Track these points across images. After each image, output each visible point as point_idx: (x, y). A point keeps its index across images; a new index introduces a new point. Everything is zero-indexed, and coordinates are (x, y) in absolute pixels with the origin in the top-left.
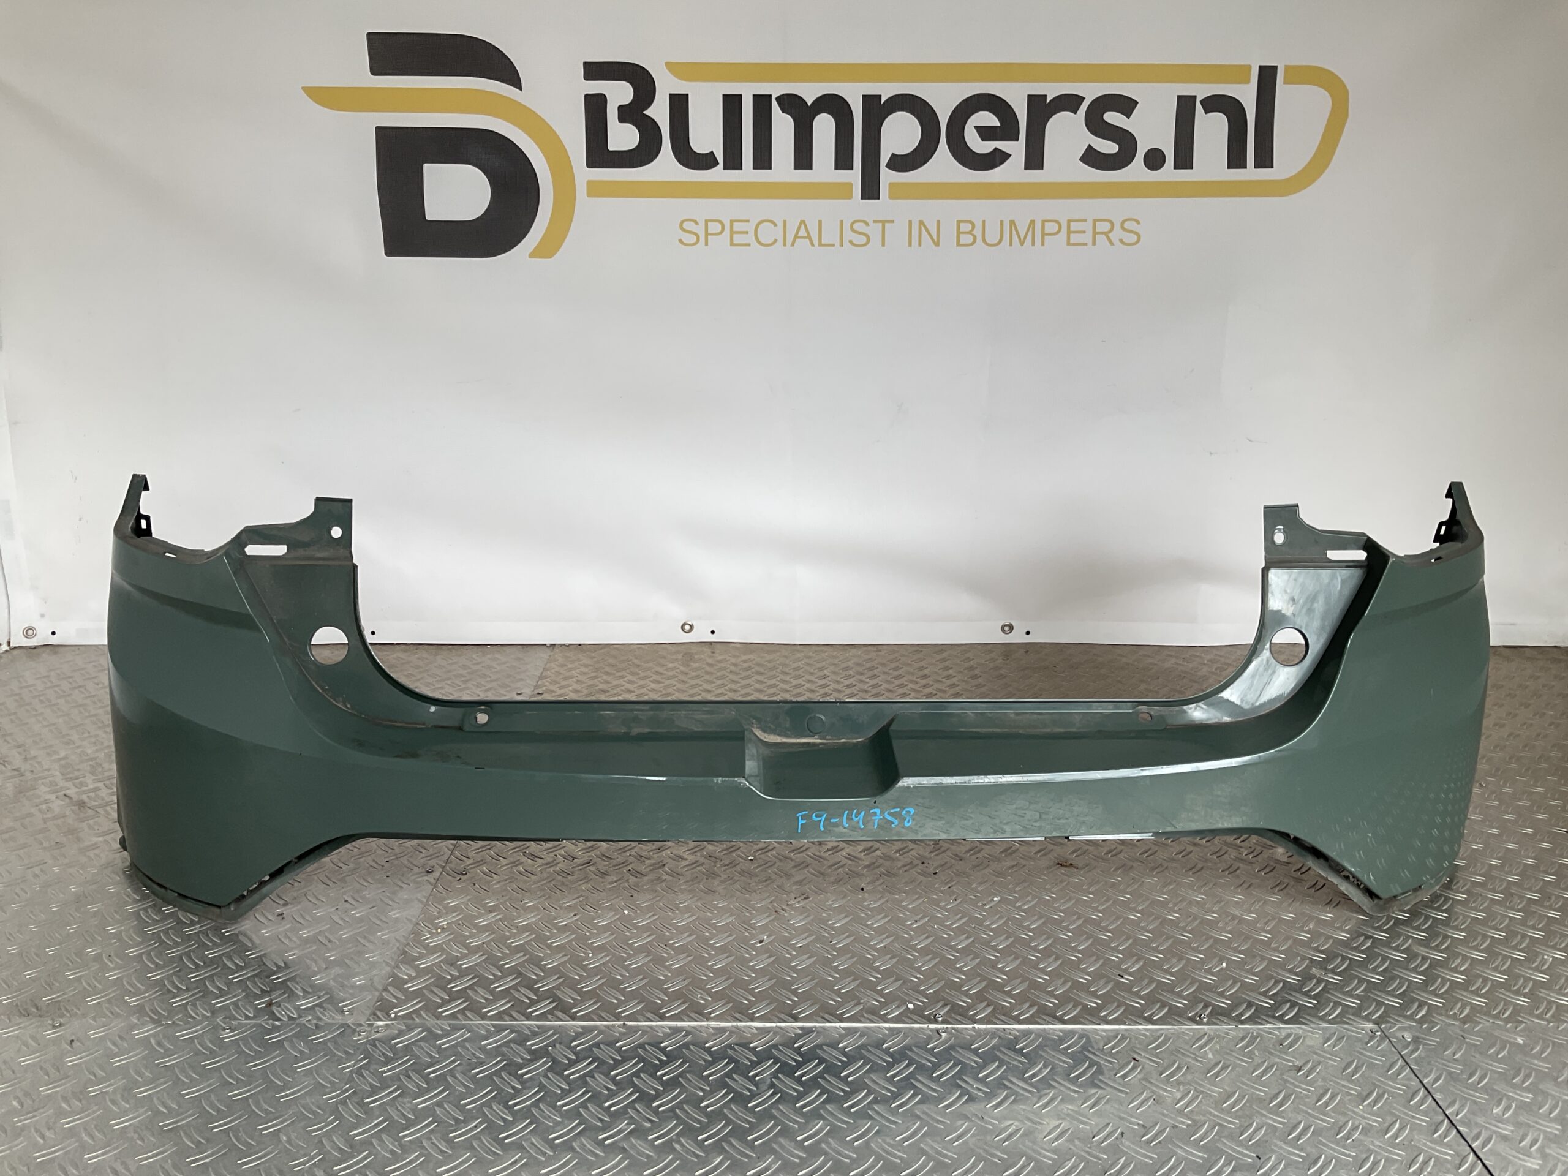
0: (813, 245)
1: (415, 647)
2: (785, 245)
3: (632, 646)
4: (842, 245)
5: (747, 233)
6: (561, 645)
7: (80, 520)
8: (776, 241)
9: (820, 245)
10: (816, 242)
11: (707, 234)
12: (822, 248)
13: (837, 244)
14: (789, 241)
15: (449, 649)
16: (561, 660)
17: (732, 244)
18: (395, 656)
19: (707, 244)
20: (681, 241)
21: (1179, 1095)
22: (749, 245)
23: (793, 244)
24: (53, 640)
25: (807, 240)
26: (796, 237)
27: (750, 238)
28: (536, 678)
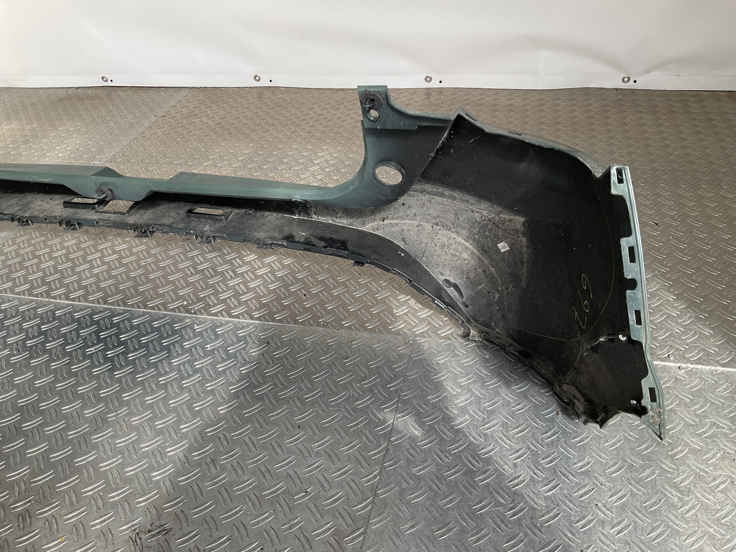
15: (143, 90)
16: (190, 97)
28: (170, 107)
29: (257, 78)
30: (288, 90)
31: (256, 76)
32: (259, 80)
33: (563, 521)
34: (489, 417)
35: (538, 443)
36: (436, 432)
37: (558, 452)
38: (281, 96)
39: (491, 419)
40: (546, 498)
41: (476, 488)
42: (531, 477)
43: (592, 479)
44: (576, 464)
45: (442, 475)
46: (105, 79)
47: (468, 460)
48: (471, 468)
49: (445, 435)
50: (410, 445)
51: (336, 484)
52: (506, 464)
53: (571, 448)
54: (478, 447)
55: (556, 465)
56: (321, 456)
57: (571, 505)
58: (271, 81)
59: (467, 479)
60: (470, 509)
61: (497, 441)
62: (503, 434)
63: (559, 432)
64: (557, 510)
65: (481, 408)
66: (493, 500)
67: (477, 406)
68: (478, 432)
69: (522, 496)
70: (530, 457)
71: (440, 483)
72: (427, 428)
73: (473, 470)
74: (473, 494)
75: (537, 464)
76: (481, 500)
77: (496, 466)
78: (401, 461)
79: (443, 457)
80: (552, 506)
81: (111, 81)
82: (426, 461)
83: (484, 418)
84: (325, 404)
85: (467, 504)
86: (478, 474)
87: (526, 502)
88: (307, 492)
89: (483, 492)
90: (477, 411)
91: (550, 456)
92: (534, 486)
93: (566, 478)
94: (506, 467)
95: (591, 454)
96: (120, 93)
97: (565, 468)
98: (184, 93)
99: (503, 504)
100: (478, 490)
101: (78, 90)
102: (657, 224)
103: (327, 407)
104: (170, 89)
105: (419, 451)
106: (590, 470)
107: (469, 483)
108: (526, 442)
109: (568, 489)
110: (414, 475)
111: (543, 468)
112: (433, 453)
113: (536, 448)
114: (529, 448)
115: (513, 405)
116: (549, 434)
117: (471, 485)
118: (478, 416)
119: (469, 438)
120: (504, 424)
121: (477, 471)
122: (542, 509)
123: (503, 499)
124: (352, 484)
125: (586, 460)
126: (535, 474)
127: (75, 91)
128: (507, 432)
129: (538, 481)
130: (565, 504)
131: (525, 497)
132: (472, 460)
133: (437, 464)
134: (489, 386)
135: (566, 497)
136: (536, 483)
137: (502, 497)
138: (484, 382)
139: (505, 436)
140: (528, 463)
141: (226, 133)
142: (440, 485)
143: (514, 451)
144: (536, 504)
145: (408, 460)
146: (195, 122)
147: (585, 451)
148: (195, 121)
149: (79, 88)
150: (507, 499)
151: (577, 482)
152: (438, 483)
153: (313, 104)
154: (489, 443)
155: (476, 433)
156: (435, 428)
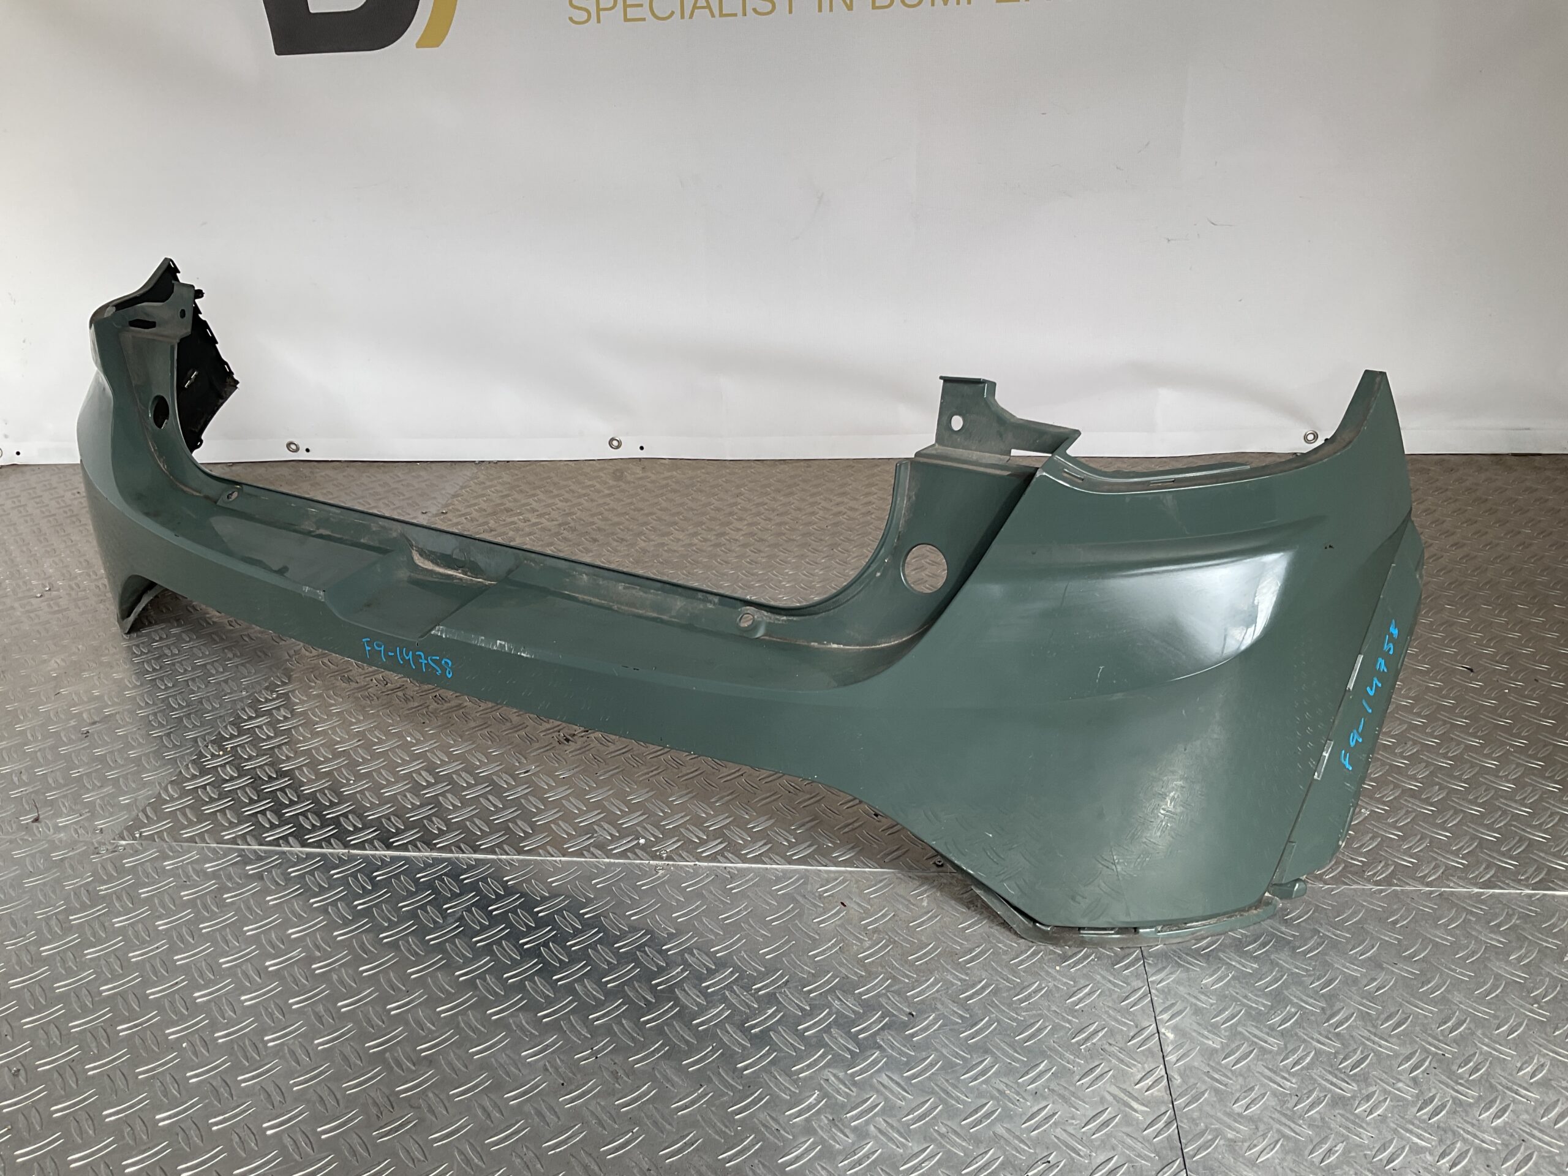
0: (713, 16)
1: (346, 464)
2: (682, 17)
3: (559, 464)
4: (745, 14)
5: (641, 5)
6: (490, 462)
7: (24, 341)
8: (673, 13)
9: (721, 15)
10: (716, 12)
11: (599, 10)
12: (724, 18)
13: (740, 13)
14: (687, 13)
15: (378, 467)
16: (482, 478)
17: (626, 20)
18: (323, 474)
19: (599, 21)
20: (571, 19)
21: (867, 944)
22: (644, 19)
23: (691, 17)
24: (18, 460)
25: (707, 10)
26: (695, 7)
27: (644, 12)
28: (449, 496)
29: (614, 443)
30: (676, 463)
31: (612, 439)
32: (618, 447)
33: (1545, 1165)
34: (1331, 1006)
35: (1439, 1041)
36: (1246, 1039)
37: (1481, 1053)
38: (669, 474)
39: (1335, 1009)
40: (1496, 1130)
41: (1364, 1125)
42: (1454, 1099)
43: (1561, 1093)
44: (1520, 1069)
45: (1292, 1110)
46: (293, 447)
47: (1327, 1080)
48: (1339, 1094)
49: (1266, 1042)
50: (1208, 1065)
51: (1097, 1144)
52: (1399, 1080)
53: (1500, 1045)
54: (1336, 1057)
55: (1487, 1073)
56: (1045, 1098)
57: (1547, 1138)
58: (642, 448)
59: (1341, 1112)
60: (1371, 1163)
61: (1363, 1043)
62: (1369, 1031)
63: (1466, 1019)
64: (1526, 1150)
65: (1311, 993)
66: (1404, 1143)
67: (1300, 988)
68: (1323, 1032)
69: (1454, 1132)
70: (1434, 1064)
71: (1294, 1122)
72: (1227, 1034)
73: (1344, 1097)
74: (1364, 1137)
75: (1456, 1078)
76: (1384, 1145)
77: (1382, 1087)
78: (1203, 1093)
79: (1278, 1079)
80: (1514, 1143)
81: (308, 450)
82: (1252, 1089)
83: (1323, 1009)
84: (1009, 1005)
85: (1361, 1153)
86: (1357, 1102)
87: (1465, 1140)
88: (1049, 1162)
89: (1380, 1132)
90: (1305, 998)
91: (1470, 1061)
92: (1466, 1112)
93: (1516, 1094)
94: (1400, 1085)
95: (1540, 1051)
96: (331, 473)
97: (1505, 1078)
98: (468, 472)
99: (1426, 1148)
100: (1369, 1129)
101: (234, 468)
102: (1471, 670)
103: (1015, 1010)
104: (433, 465)
105: (1229, 1074)
106: (1550, 1077)
107: (1347, 1119)
108: (1416, 1042)
109: (1527, 1112)
110: (1240, 1115)
111: (1467, 1081)
112: (1257, 1074)
113: (1439, 1049)
114: (1428, 1052)
115: (1365, 982)
116: (1449, 1024)
117: (1354, 1123)
118: (1310, 1005)
119: (1311, 1044)
120: (1364, 1017)
121: (1354, 1097)
122: (1497, 1149)
123: (1422, 1140)
124: (1129, 1141)
125: (1535, 1061)
126: (1457, 1091)
127: (227, 469)
128: (1374, 1026)
129: (1470, 1105)
130: (1534, 1136)
131: (1459, 1133)
132: (1335, 1080)
133: (1275, 1094)
134: (1305, 953)
135: (1530, 1125)
136: (1468, 1109)
137: (1419, 1137)
138: (1294, 949)
139: (1375, 1035)
140: (1436, 1075)
141: (586, 539)
142: (1297, 1129)
143: (1401, 1058)
144: (1483, 1142)
145: (1217, 1091)
146: (514, 523)
147: (1526, 1046)
148: (512, 519)
149: (234, 463)
150: (1428, 1138)
151: (1536, 1100)
152: (1293, 1125)
153: (738, 487)
154: (1351, 1049)
155: (1320, 1034)
156: (1240, 1033)
